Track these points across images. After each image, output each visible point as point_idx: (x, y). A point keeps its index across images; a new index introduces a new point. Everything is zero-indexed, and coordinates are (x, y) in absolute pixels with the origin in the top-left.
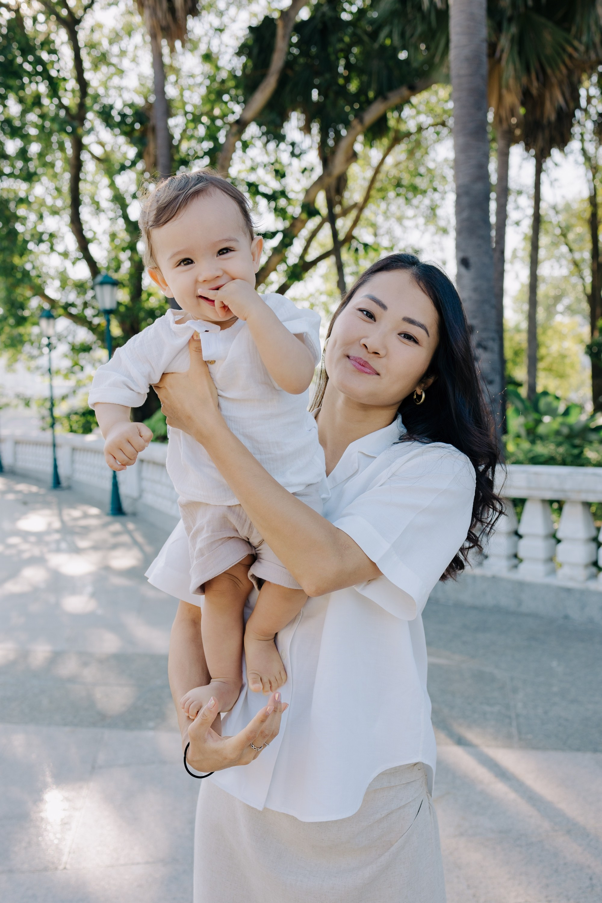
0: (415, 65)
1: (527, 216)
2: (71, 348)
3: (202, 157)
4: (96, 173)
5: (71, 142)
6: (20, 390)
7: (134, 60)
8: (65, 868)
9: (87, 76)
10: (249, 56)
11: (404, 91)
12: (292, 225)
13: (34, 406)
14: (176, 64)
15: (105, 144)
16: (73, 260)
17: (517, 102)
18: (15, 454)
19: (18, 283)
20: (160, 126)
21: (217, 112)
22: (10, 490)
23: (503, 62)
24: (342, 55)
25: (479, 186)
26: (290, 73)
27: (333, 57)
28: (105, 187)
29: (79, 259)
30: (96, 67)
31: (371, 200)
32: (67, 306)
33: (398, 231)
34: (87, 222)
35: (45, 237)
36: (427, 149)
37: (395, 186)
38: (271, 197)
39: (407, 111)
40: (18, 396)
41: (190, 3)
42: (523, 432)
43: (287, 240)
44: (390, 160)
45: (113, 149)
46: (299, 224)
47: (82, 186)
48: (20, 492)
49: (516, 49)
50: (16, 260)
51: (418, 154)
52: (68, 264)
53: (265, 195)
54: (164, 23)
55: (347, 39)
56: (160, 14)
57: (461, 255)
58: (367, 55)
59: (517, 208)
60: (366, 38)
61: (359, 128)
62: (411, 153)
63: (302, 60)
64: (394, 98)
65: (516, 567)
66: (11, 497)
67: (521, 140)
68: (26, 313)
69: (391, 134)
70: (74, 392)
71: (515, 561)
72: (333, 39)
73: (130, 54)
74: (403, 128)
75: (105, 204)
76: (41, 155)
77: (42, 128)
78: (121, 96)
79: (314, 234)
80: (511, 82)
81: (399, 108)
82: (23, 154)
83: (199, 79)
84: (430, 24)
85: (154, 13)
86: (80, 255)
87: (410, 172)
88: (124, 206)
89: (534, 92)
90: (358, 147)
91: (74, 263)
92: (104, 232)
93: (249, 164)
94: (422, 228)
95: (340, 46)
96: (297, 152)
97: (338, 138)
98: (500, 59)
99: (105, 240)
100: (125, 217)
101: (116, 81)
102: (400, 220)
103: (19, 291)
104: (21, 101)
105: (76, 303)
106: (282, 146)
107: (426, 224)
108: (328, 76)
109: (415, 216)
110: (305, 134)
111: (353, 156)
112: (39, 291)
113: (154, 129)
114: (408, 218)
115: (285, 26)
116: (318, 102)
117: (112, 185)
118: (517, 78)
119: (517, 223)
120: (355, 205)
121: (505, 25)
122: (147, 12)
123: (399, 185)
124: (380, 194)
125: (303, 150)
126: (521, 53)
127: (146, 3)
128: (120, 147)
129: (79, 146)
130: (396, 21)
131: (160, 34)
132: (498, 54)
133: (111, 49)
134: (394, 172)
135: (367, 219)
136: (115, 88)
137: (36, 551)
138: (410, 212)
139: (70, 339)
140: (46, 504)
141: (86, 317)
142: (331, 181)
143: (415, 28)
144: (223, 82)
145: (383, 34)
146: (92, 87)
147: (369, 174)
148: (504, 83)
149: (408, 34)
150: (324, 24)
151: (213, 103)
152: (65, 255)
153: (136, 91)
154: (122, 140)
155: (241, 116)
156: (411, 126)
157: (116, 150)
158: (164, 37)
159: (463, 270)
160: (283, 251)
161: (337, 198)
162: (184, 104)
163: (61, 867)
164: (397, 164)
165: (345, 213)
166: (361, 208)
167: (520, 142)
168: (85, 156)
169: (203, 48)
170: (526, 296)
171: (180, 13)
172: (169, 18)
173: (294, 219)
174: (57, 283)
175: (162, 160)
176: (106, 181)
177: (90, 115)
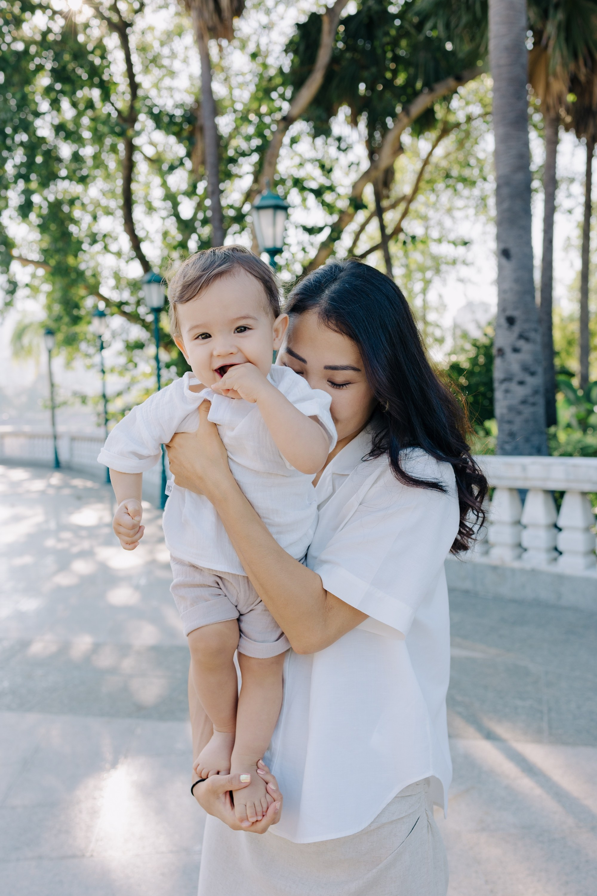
0: (461, 55)
1: (579, 204)
2: (126, 345)
3: (249, 155)
4: (148, 174)
5: (124, 144)
6: (77, 387)
7: (185, 61)
8: (92, 856)
9: (138, 79)
10: (296, 52)
11: (451, 82)
12: (340, 220)
13: (90, 403)
14: (224, 63)
15: (157, 144)
16: (127, 259)
17: (564, 89)
18: (71, 450)
19: (73, 283)
20: (207, 125)
21: (264, 109)
22: (66, 485)
23: (550, 50)
24: (389, 48)
25: (519, 176)
26: (336, 68)
27: (379, 51)
28: (158, 186)
29: (132, 259)
30: (146, 70)
31: (419, 191)
32: (120, 304)
33: (448, 222)
34: (139, 222)
35: (99, 237)
36: (476, 139)
37: (444, 177)
38: (318, 193)
39: (455, 103)
40: (75, 394)
41: (235, 3)
42: (574, 423)
43: (335, 235)
44: (439, 151)
45: (165, 149)
46: (346, 219)
47: (134, 186)
48: (75, 487)
49: (563, 35)
50: (71, 260)
51: (468, 145)
52: (122, 263)
53: (312, 191)
54: (210, 24)
55: (393, 32)
56: (206, 15)
57: (502, 246)
58: (414, 48)
59: (569, 196)
60: (413, 31)
61: (405, 120)
62: (461, 144)
63: (348, 55)
64: (441, 89)
65: (555, 559)
66: (66, 491)
67: (571, 127)
68: (82, 312)
69: (440, 126)
70: (129, 388)
71: (555, 554)
72: (379, 33)
73: (181, 56)
74: (452, 119)
75: (157, 203)
76: (96, 157)
77: (95, 131)
78: (172, 96)
79: (363, 227)
80: (559, 69)
81: (447, 99)
82: (76, 157)
83: (249, 77)
84: (474, 14)
85: (200, 14)
86: (133, 254)
87: (459, 163)
88: (175, 205)
89: (582, 78)
90: (406, 138)
91: (127, 262)
92: (157, 231)
93: (297, 160)
94: (472, 218)
95: (387, 39)
96: (343, 146)
97: (385, 130)
98: (546, 47)
99: (158, 238)
100: (177, 215)
101: (167, 82)
102: (449, 211)
103: (73, 291)
104: (74, 105)
105: (130, 302)
106: (330, 140)
107: (476, 214)
108: (374, 70)
109: (466, 207)
110: (352, 127)
111: (400, 149)
112: (94, 290)
113: (201, 129)
114: (459, 209)
115: (331, 22)
116: (365, 97)
117: (164, 184)
118: (565, 65)
119: (570, 212)
120: (403, 198)
121: (551, 11)
122: (193, 13)
123: (448, 176)
124: (428, 186)
125: (348, 145)
126: (568, 39)
127: (193, 4)
128: (171, 148)
129: (131, 148)
130: (441, 12)
131: (207, 35)
132: (544, 41)
133: (161, 51)
134: (444, 164)
135: (416, 211)
136: (166, 89)
137: (86, 545)
138: (460, 203)
139: (124, 336)
140: (100, 499)
141: (139, 315)
142: (379, 174)
143: (459, 18)
144: (271, 79)
145: (429, 25)
146: (143, 88)
147: (418, 166)
148: (551, 70)
149: (453, 24)
150: (370, 18)
151: (260, 101)
152: (119, 254)
153: (186, 91)
154: (172, 139)
155: (289, 112)
156: (461, 117)
157: (167, 150)
158: (211, 38)
159: (504, 261)
160: (331, 246)
161: (385, 192)
162: (234, 102)
163: (88, 854)
164: (447, 155)
165: (394, 206)
166: (410, 200)
167: (571, 129)
168: (137, 157)
169: (251, 47)
170: (578, 284)
171: (226, 13)
172: (215, 18)
173: (342, 213)
174: (112, 282)
175: (210, 159)
176: (157, 180)
177: (142, 117)
